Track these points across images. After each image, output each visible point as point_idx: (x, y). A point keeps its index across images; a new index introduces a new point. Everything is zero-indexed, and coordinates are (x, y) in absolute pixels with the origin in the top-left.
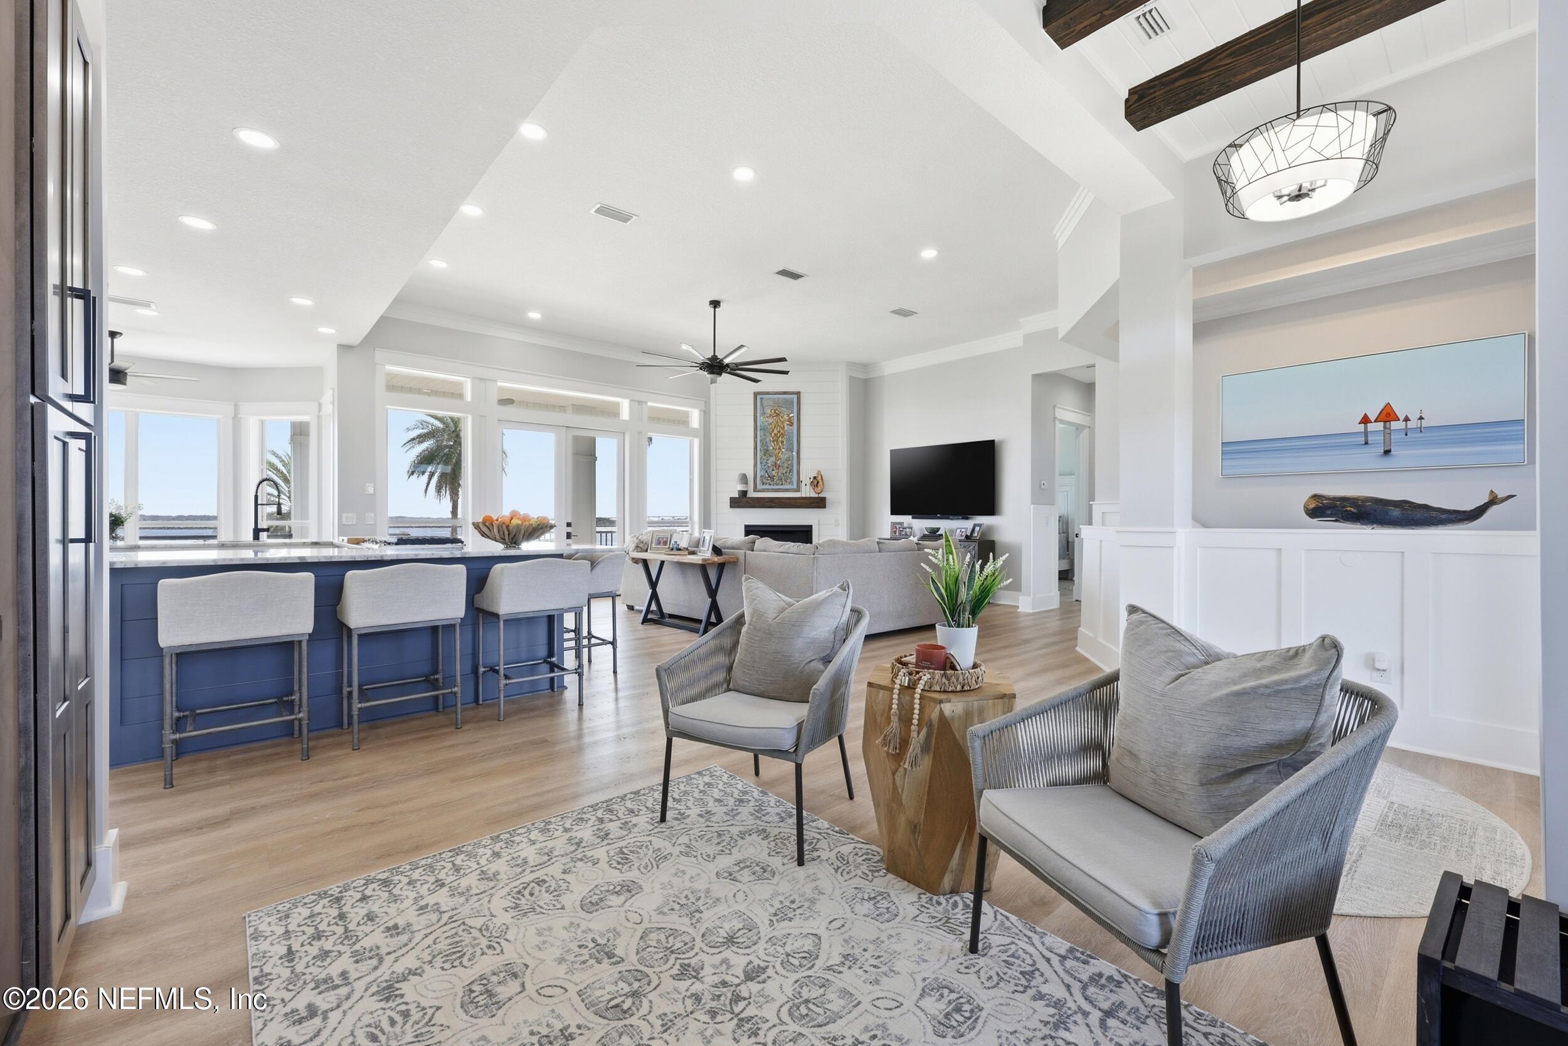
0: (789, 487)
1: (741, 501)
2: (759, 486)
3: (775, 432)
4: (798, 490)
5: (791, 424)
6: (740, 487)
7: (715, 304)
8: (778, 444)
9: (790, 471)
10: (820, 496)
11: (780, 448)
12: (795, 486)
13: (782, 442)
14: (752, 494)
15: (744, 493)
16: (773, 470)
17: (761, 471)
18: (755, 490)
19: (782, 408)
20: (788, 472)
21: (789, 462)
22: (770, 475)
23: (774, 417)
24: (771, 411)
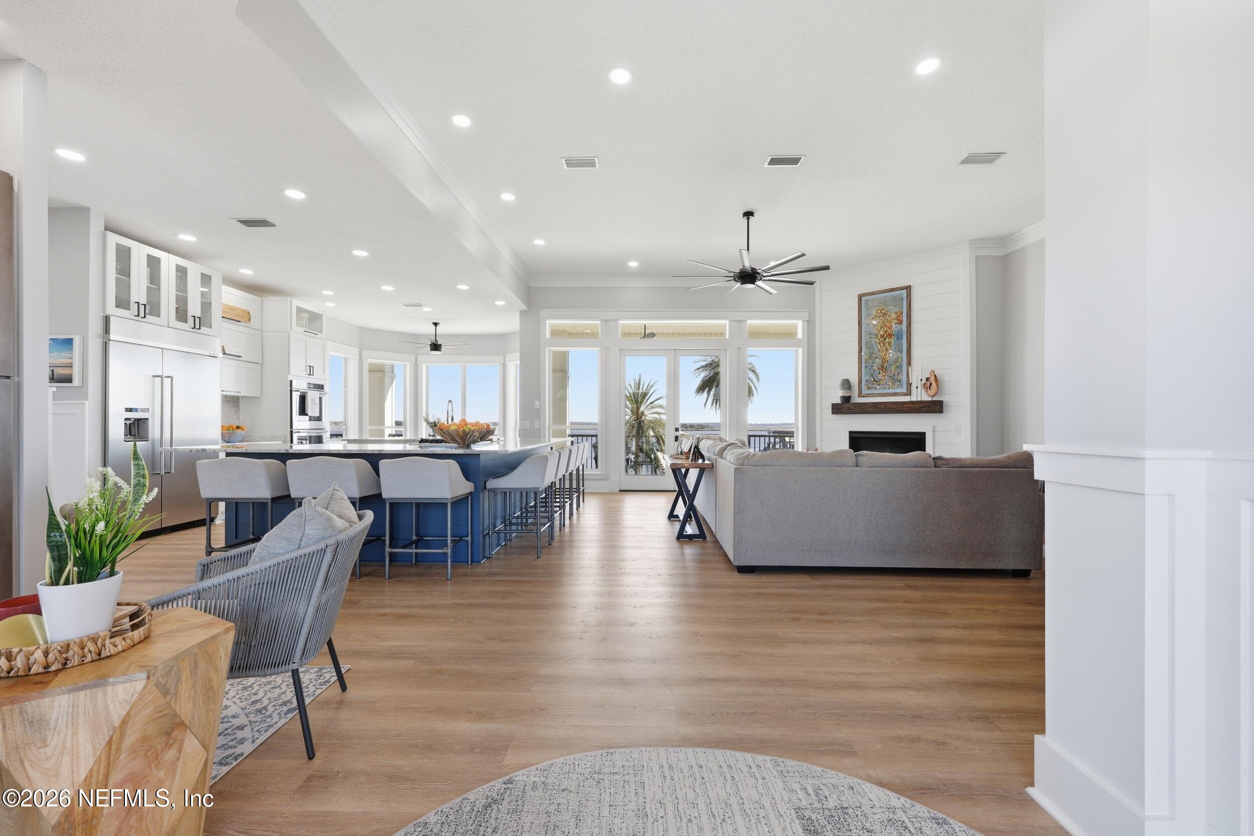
0: (898, 390)
1: (844, 407)
2: (864, 392)
3: (881, 333)
4: (909, 393)
5: (900, 323)
6: (841, 393)
7: (748, 214)
8: (884, 345)
9: (899, 373)
10: (934, 399)
11: (887, 350)
12: (904, 390)
14: (856, 399)
15: (846, 399)
16: (880, 373)
17: (866, 375)
18: (860, 395)
19: (889, 307)
20: (896, 375)
21: (897, 364)
22: (876, 379)
23: (880, 317)
24: (877, 312)
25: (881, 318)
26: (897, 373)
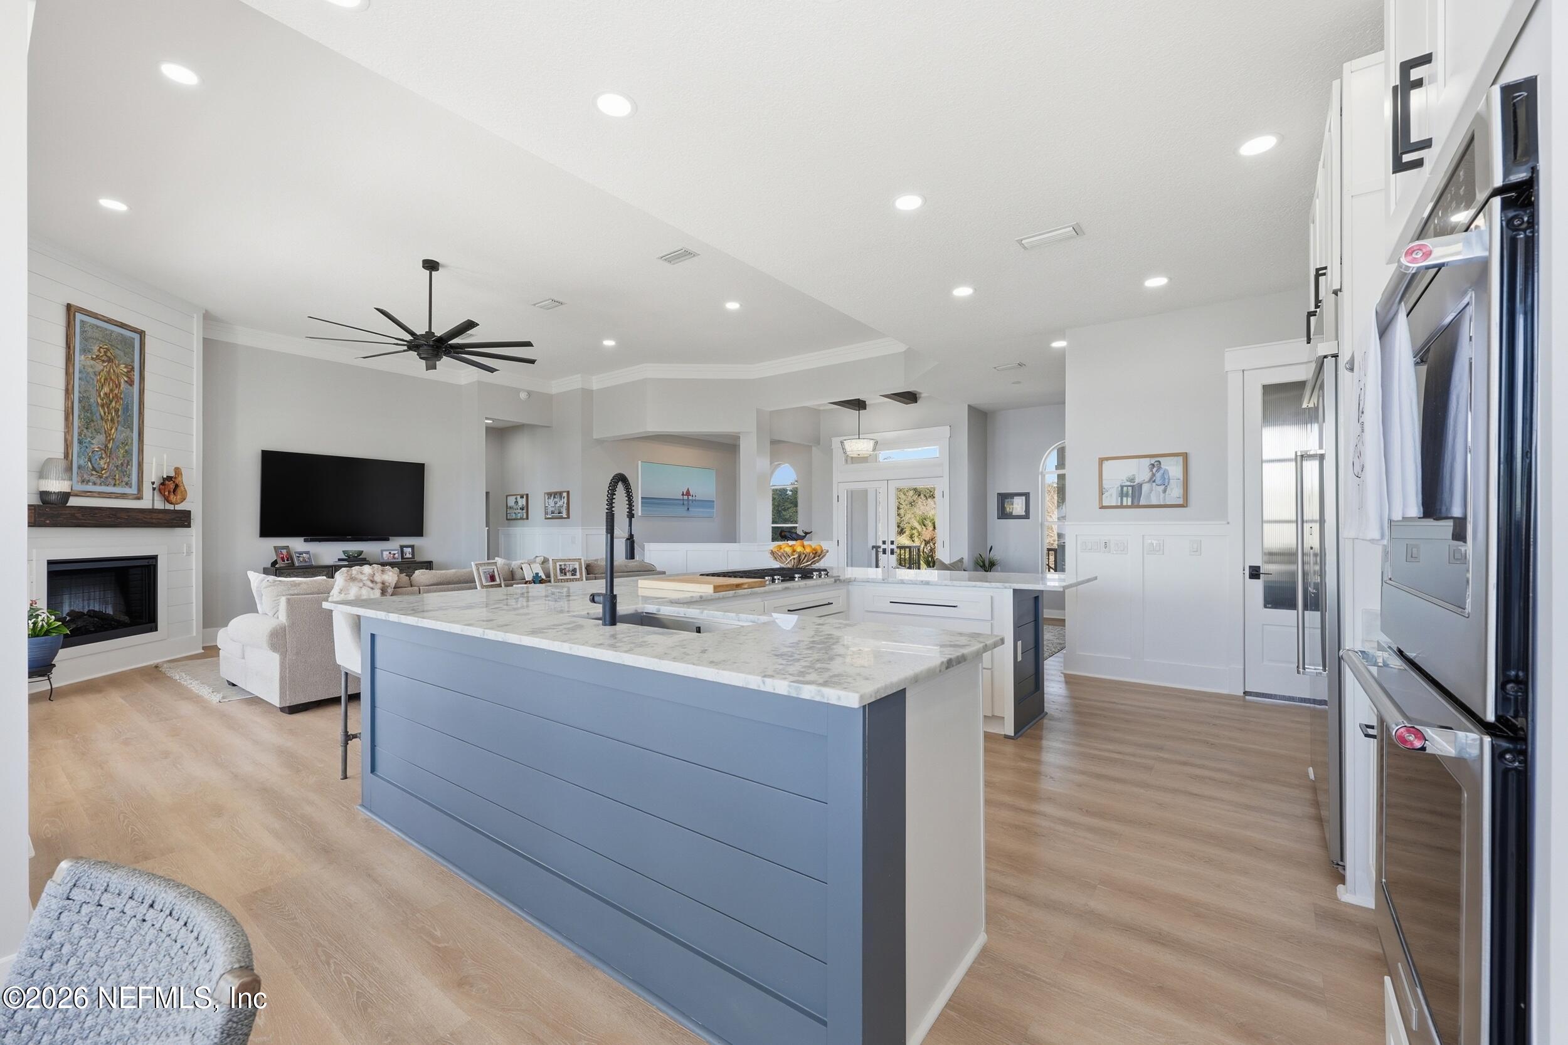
0: (127, 490)
1: (46, 513)
2: (77, 486)
3: (106, 389)
4: (139, 496)
5: (131, 383)
7: (431, 265)
8: (109, 412)
9: (128, 462)
11: (112, 420)
12: (133, 490)
13: (117, 411)
16: (101, 458)
17: (79, 456)
19: (118, 352)
20: (125, 465)
21: (127, 448)
22: (96, 466)
23: (104, 361)
24: (99, 350)
25: (105, 364)
26: (126, 461)
